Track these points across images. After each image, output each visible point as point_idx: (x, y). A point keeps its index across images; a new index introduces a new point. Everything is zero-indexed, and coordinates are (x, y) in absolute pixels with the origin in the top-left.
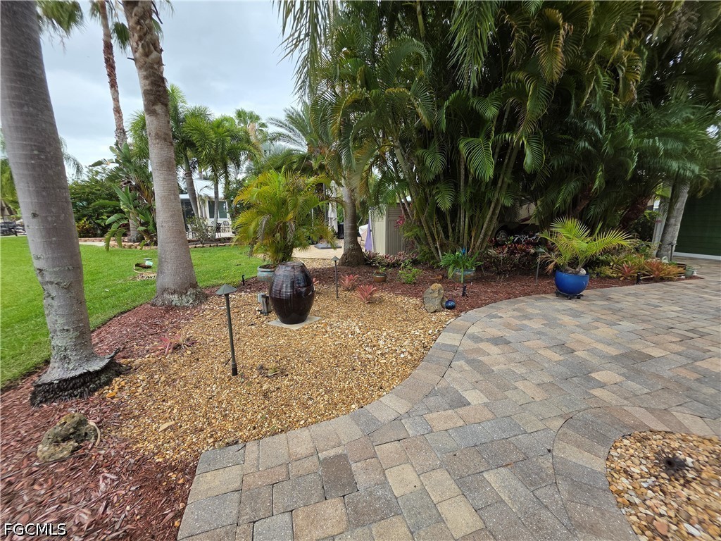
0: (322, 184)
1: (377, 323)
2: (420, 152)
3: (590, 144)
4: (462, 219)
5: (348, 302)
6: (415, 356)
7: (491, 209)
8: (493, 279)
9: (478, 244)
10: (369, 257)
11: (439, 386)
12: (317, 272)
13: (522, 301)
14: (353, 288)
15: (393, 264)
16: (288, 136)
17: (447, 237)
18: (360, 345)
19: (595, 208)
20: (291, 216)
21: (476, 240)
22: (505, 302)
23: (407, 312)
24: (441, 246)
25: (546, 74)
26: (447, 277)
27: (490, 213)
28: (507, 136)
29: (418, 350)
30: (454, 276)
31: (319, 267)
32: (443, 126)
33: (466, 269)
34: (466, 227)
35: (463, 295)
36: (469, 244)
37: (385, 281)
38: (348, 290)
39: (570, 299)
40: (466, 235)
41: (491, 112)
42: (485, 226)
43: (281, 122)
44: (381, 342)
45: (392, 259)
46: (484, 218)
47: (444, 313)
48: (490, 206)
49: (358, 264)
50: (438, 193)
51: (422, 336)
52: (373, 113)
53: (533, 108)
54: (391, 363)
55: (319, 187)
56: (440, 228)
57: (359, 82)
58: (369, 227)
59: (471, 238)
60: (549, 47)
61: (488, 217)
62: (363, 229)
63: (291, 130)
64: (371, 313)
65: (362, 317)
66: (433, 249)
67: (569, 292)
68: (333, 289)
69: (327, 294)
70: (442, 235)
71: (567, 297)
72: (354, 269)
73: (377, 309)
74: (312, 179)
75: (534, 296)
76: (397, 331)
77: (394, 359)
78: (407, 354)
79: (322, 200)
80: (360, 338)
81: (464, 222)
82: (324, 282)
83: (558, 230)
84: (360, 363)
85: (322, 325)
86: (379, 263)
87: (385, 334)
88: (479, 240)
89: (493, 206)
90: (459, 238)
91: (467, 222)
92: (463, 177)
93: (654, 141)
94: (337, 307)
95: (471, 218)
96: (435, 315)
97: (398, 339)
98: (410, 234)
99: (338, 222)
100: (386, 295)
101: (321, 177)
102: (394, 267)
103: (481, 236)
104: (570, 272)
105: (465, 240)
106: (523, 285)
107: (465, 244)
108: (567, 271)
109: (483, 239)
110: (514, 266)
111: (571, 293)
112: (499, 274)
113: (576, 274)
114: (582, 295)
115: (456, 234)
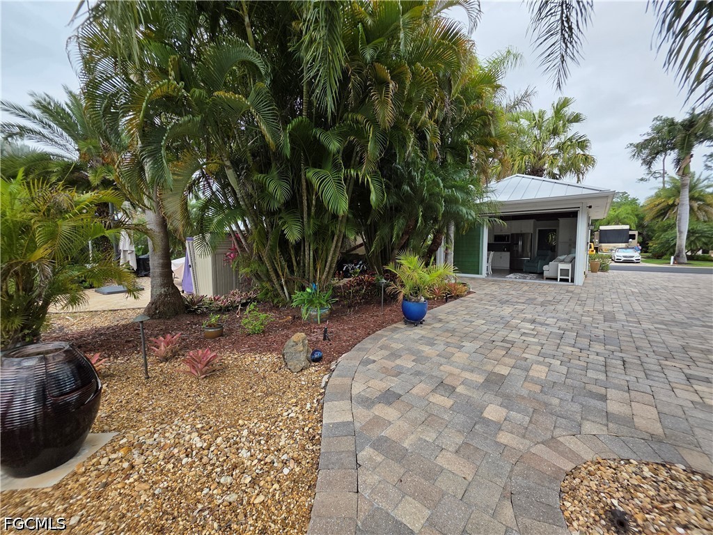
0: (106, 205)
1: (227, 414)
2: (258, 176)
3: (411, 188)
4: (307, 252)
5: (167, 381)
6: (304, 463)
7: (335, 242)
8: (344, 313)
9: (324, 277)
10: (192, 303)
11: (362, 516)
12: (101, 334)
13: (382, 336)
14: (173, 356)
15: (227, 307)
16: (40, 133)
17: (292, 272)
18: (208, 476)
20: (40, 253)
21: (322, 274)
22: (368, 340)
23: (265, 378)
24: (286, 282)
25: (380, 119)
26: (300, 318)
27: (334, 246)
28: (352, 172)
29: (304, 449)
30: (310, 317)
31: (106, 324)
32: (287, 152)
33: (322, 307)
34: (311, 260)
35: (324, 339)
36: (315, 277)
37: (222, 335)
38: (166, 359)
39: (416, 326)
40: (311, 268)
41: (334, 146)
42: (329, 259)
43: (23, 111)
44: (244, 454)
45: (223, 301)
46: (327, 251)
47: (312, 370)
48: (333, 239)
49: (176, 314)
50: (284, 223)
51: (301, 417)
52: (198, 118)
53: (372, 150)
54: (274, 495)
55: (103, 209)
56: (283, 263)
57: (173, 73)
58: (187, 261)
59: (316, 271)
60: (381, 97)
61: (332, 249)
62: (177, 264)
63: (45, 125)
64: (211, 394)
65: (199, 408)
66: (277, 286)
67: (414, 319)
68: (137, 360)
69: (125, 375)
70: (287, 270)
71: (413, 323)
72: (169, 322)
73: (220, 384)
74: (88, 196)
75: (390, 327)
76: (262, 420)
77: (276, 486)
78: (292, 464)
79: (109, 227)
80: (205, 460)
81: (309, 255)
82: (117, 353)
83: (402, 262)
84: (216, 525)
85: (121, 453)
86: (207, 308)
87: (245, 433)
88: (325, 273)
89: (335, 239)
90: (304, 272)
91: (311, 255)
92: (305, 209)
93: (452, 191)
94: (147, 399)
95: (316, 251)
96: (303, 375)
97: (269, 437)
98: (247, 270)
99: (136, 255)
100: (229, 357)
101: (106, 195)
102: (229, 310)
103: (327, 269)
104: (413, 300)
105: (311, 275)
106: (372, 316)
107: (311, 278)
108: (410, 300)
109: (329, 272)
110: (363, 298)
111: (416, 320)
112: (349, 307)
113: (418, 301)
114: (424, 321)
115: (302, 268)
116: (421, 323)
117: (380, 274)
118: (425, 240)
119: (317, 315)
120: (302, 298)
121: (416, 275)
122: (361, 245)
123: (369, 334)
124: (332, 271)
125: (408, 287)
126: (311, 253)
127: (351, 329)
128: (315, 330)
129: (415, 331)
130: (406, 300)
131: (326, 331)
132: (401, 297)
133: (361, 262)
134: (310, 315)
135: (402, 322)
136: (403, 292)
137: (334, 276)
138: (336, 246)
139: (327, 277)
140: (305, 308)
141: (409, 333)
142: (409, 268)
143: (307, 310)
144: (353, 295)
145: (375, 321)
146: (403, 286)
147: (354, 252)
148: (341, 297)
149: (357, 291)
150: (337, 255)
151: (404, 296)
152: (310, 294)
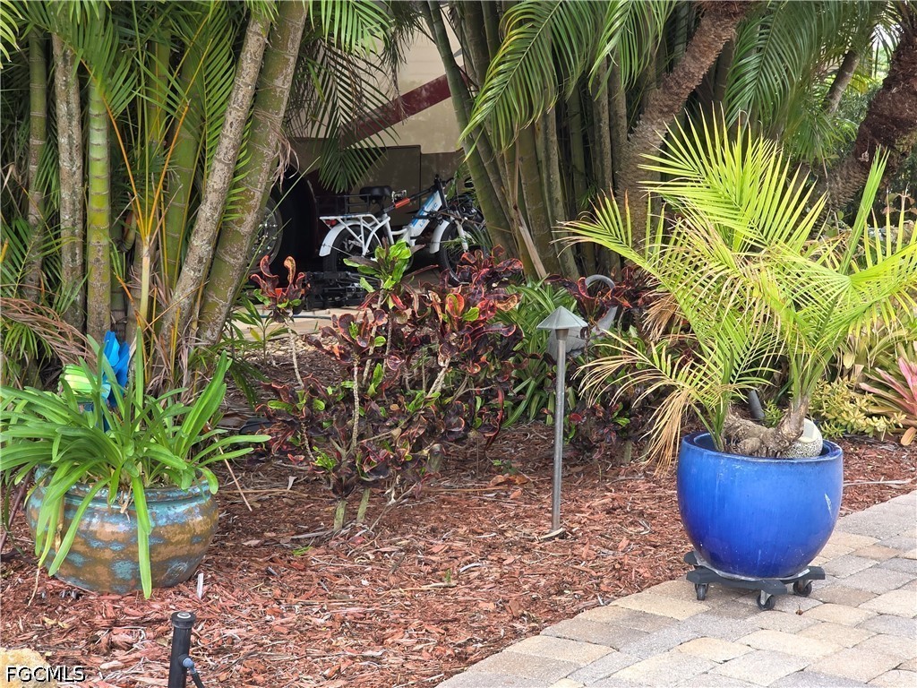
4: (67, 135)
8: (309, 526)
9: (181, 296)
19: (761, 68)
21: (165, 275)
34: (99, 187)
36: (122, 297)
39: (769, 606)
40: (100, 240)
42: (216, 179)
46: (204, 123)
59: (131, 256)
61: (234, 115)
71: (750, 591)
75: (602, 614)
81: (80, 152)
88: (190, 274)
89: (254, 43)
90: (50, 263)
91: (99, 152)
95: (127, 127)
103: (201, 244)
104: (750, 443)
105: (99, 281)
106: (492, 547)
107: (99, 300)
108: (733, 440)
109: (212, 266)
110: (431, 432)
111: (770, 570)
112: (344, 489)
113: (780, 453)
114: (818, 574)
115: (35, 239)
116: (803, 590)
117: (558, 278)
118: (849, 59)
119: (133, 535)
120: (33, 427)
121: (767, 285)
122: (436, 92)
123: (464, 659)
124: (234, 259)
125: (717, 363)
126: (98, 139)
127: (355, 627)
128: (121, 636)
129: (758, 639)
130: (708, 444)
131: (182, 644)
132: (669, 422)
133: (435, 204)
134: (86, 536)
135: (682, 585)
136: (686, 388)
137: (246, 292)
138: (259, 96)
139: (202, 296)
140: (55, 491)
141: (720, 650)
142: (728, 234)
143: (68, 505)
144: (369, 416)
145: (509, 580)
146: (687, 351)
147: (383, 139)
148: (292, 426)
149: (394, 390)
150: (269, 153)
151: (690, 417)
152: (88, 402)
